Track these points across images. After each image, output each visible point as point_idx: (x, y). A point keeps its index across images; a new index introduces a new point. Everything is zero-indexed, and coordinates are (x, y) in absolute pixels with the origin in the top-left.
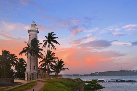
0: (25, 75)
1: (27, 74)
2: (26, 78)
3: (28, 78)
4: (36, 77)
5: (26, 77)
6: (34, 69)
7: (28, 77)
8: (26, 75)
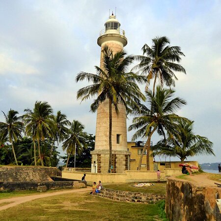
0: (93, 160)
1: (99, 155)
2: (94, 169)
3: (101, 169)
4: (125, 167)
5: (96, 165)
6: (118, 142)
7: (102, 165)
8: (94, 158)
